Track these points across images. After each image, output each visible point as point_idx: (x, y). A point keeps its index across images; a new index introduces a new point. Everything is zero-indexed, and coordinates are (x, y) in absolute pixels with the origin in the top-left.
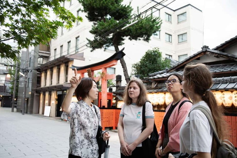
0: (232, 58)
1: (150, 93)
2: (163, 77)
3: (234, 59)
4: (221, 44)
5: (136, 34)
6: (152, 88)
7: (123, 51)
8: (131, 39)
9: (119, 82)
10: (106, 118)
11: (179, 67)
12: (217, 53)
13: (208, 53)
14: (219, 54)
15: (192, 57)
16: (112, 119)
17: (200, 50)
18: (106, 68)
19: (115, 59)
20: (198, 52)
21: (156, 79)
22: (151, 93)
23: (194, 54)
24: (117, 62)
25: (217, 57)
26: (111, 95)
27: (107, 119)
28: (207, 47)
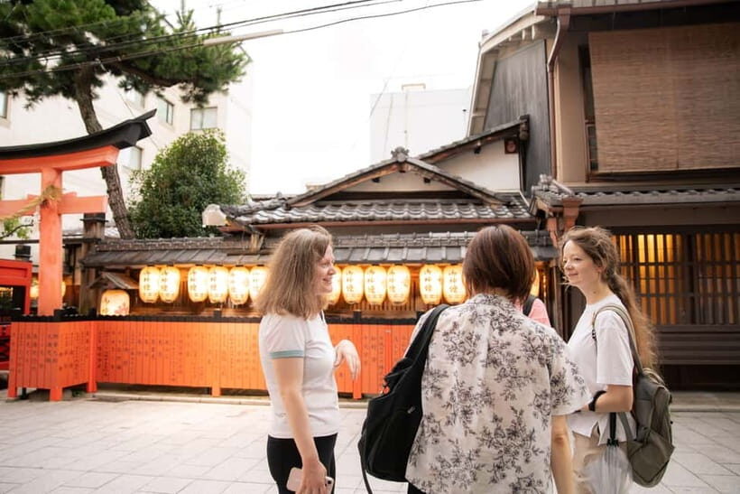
0: (467, 189)
1: (259, 266)
2: (273, 222)
3: (472, 191)
4: (431, 151)
5: (178, 72)
6: (252, 251)
7: (147, 121)
8: (129, 87)
9: (98, 224)
10: (66, 353)
11: (325, 194)
12: (432, 172)
13: (410, 167)
14: (436, 173)
15: (365, 171)
16: (86, 356)
17: (389, 157)
18: (59, 171)
19: (113, 141)
20: (385, 161)
21: (263, 223)
22: (262, 266)
23: (373, 166)
24: (117, 156)
25: (427, 181)
26: (25, 270)
27: (71, 356)
28: (405, 152)
